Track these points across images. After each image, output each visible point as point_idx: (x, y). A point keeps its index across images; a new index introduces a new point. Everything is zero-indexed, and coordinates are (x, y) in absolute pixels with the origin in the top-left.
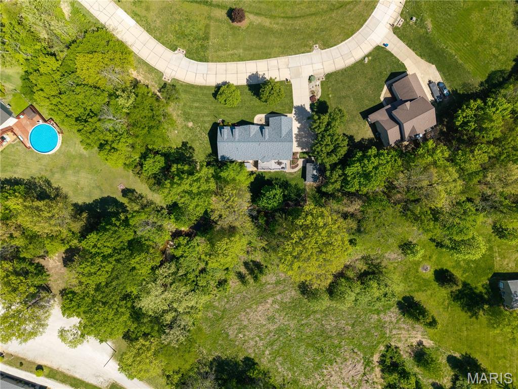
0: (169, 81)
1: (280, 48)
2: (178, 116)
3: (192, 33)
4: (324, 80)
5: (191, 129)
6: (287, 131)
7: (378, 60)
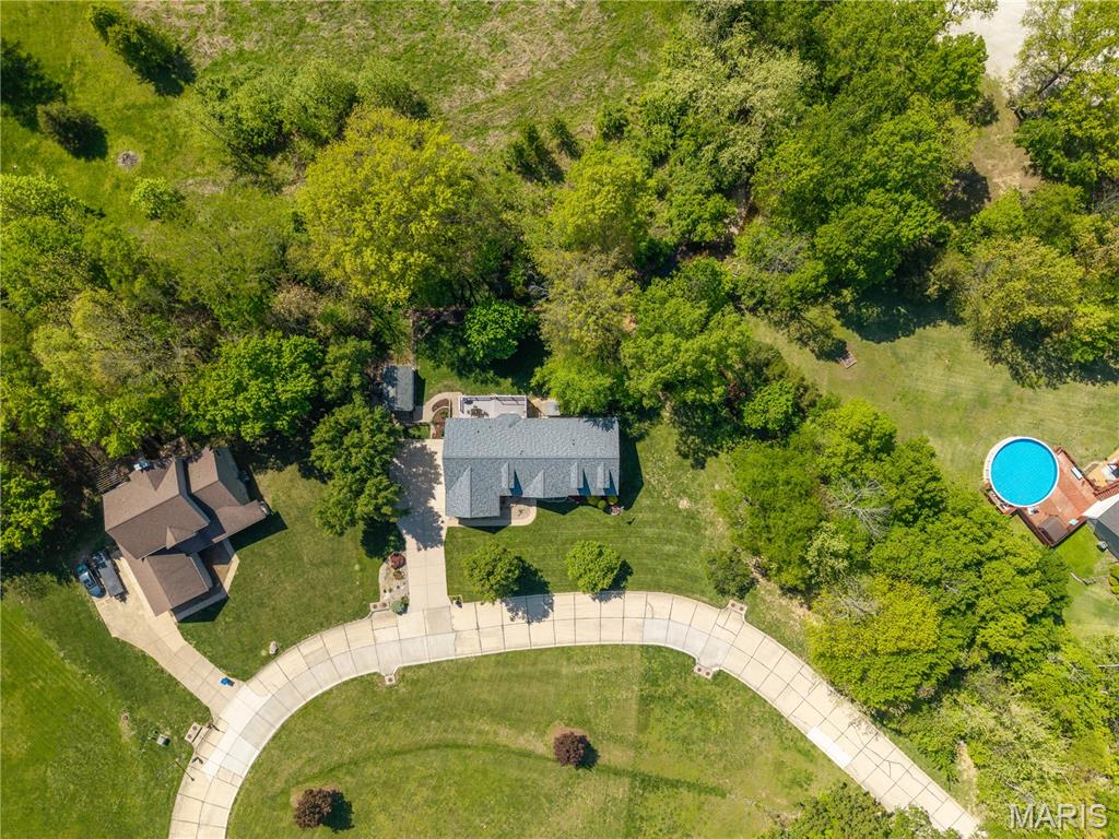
0: (732, 601)
1: (474, 676)
2: (712, 523)
3: (678, 713)
4: (372, 605)
5: (684, 493)
6: (458, 484)
7: (246, 648)
